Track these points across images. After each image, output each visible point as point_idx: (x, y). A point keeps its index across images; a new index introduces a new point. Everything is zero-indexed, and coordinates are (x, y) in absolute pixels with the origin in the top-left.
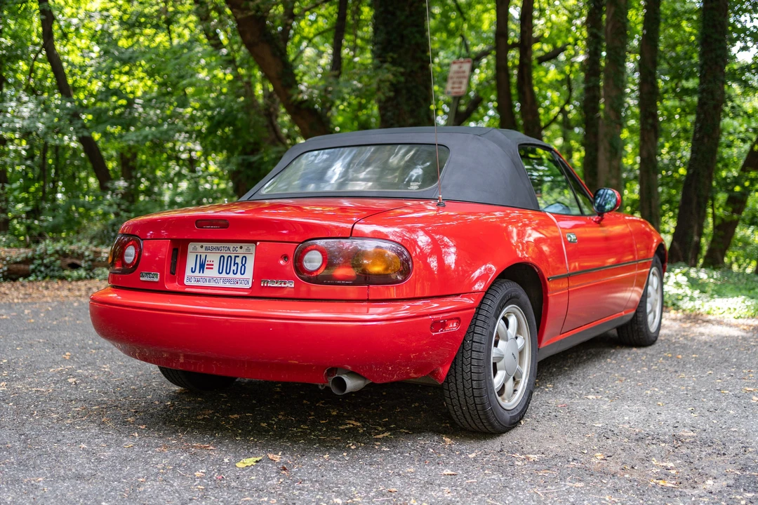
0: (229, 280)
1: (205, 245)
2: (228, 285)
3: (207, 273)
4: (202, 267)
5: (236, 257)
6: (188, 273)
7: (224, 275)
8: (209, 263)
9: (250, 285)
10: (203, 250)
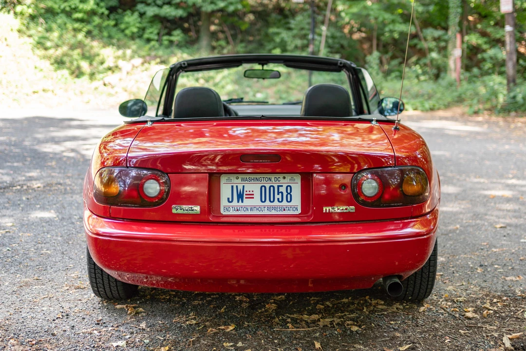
0: (275, 208)
1: (240, 176)
2: (273, 212)
3: (247, 202)
4: (240, 197)
5: (278, 187)
6: (224, 202)
7: (268, 203)
8: (248, 193)
9: (299, 211)
10: (239, 181)
